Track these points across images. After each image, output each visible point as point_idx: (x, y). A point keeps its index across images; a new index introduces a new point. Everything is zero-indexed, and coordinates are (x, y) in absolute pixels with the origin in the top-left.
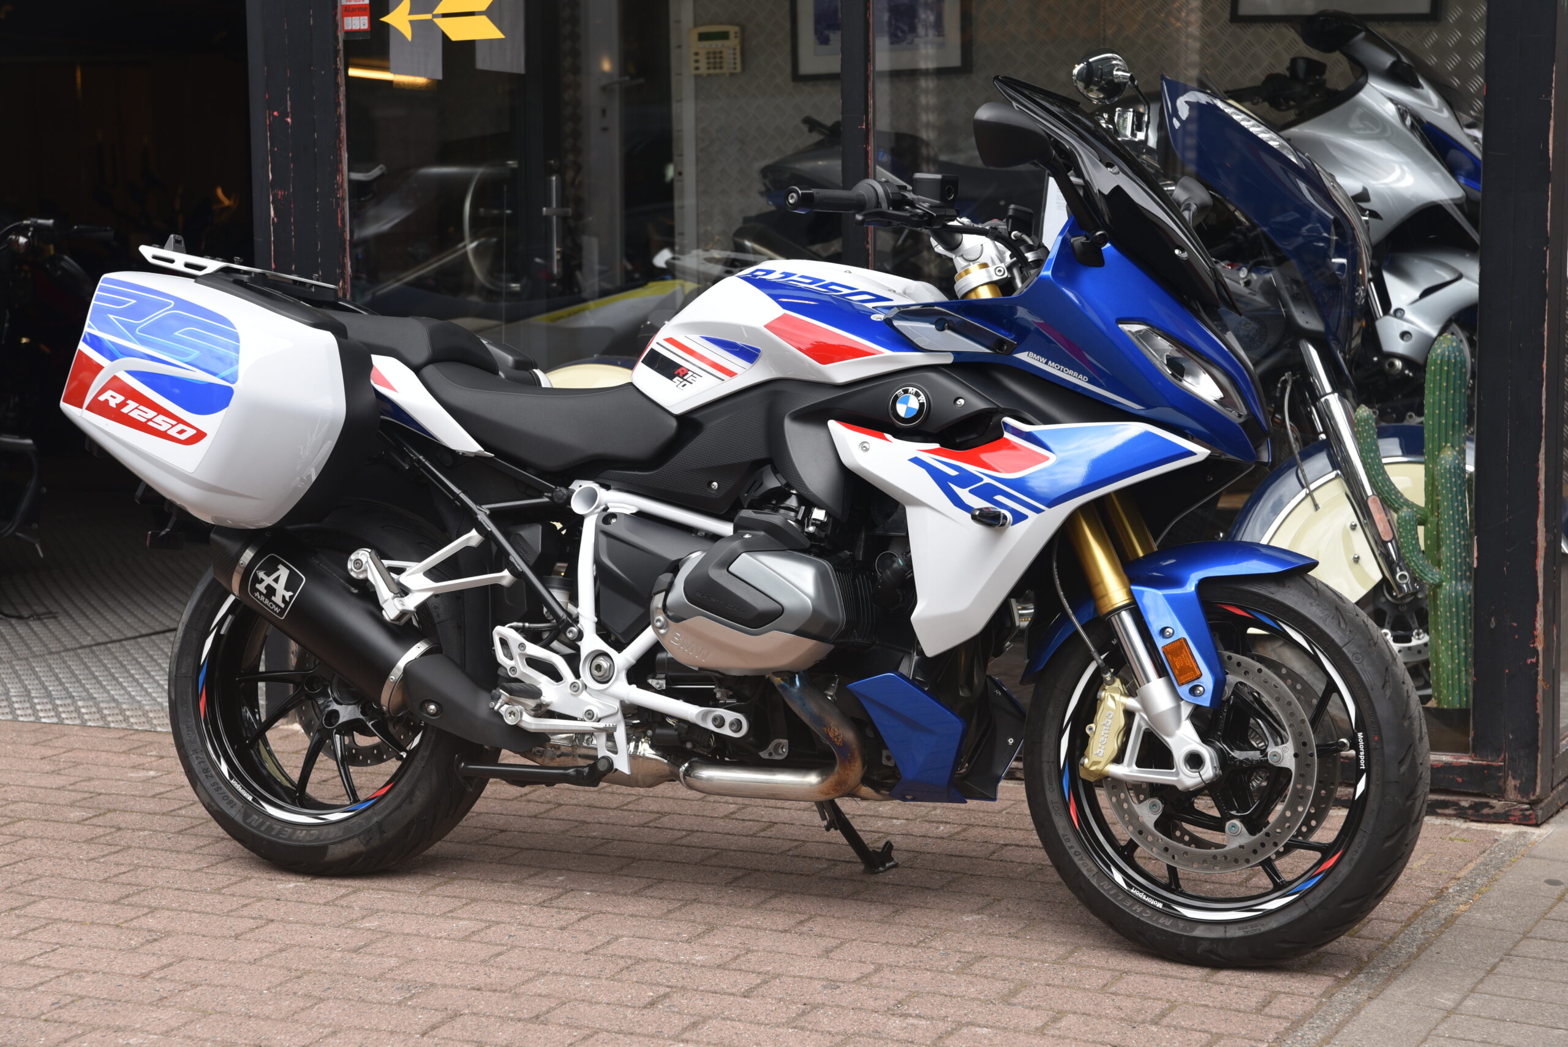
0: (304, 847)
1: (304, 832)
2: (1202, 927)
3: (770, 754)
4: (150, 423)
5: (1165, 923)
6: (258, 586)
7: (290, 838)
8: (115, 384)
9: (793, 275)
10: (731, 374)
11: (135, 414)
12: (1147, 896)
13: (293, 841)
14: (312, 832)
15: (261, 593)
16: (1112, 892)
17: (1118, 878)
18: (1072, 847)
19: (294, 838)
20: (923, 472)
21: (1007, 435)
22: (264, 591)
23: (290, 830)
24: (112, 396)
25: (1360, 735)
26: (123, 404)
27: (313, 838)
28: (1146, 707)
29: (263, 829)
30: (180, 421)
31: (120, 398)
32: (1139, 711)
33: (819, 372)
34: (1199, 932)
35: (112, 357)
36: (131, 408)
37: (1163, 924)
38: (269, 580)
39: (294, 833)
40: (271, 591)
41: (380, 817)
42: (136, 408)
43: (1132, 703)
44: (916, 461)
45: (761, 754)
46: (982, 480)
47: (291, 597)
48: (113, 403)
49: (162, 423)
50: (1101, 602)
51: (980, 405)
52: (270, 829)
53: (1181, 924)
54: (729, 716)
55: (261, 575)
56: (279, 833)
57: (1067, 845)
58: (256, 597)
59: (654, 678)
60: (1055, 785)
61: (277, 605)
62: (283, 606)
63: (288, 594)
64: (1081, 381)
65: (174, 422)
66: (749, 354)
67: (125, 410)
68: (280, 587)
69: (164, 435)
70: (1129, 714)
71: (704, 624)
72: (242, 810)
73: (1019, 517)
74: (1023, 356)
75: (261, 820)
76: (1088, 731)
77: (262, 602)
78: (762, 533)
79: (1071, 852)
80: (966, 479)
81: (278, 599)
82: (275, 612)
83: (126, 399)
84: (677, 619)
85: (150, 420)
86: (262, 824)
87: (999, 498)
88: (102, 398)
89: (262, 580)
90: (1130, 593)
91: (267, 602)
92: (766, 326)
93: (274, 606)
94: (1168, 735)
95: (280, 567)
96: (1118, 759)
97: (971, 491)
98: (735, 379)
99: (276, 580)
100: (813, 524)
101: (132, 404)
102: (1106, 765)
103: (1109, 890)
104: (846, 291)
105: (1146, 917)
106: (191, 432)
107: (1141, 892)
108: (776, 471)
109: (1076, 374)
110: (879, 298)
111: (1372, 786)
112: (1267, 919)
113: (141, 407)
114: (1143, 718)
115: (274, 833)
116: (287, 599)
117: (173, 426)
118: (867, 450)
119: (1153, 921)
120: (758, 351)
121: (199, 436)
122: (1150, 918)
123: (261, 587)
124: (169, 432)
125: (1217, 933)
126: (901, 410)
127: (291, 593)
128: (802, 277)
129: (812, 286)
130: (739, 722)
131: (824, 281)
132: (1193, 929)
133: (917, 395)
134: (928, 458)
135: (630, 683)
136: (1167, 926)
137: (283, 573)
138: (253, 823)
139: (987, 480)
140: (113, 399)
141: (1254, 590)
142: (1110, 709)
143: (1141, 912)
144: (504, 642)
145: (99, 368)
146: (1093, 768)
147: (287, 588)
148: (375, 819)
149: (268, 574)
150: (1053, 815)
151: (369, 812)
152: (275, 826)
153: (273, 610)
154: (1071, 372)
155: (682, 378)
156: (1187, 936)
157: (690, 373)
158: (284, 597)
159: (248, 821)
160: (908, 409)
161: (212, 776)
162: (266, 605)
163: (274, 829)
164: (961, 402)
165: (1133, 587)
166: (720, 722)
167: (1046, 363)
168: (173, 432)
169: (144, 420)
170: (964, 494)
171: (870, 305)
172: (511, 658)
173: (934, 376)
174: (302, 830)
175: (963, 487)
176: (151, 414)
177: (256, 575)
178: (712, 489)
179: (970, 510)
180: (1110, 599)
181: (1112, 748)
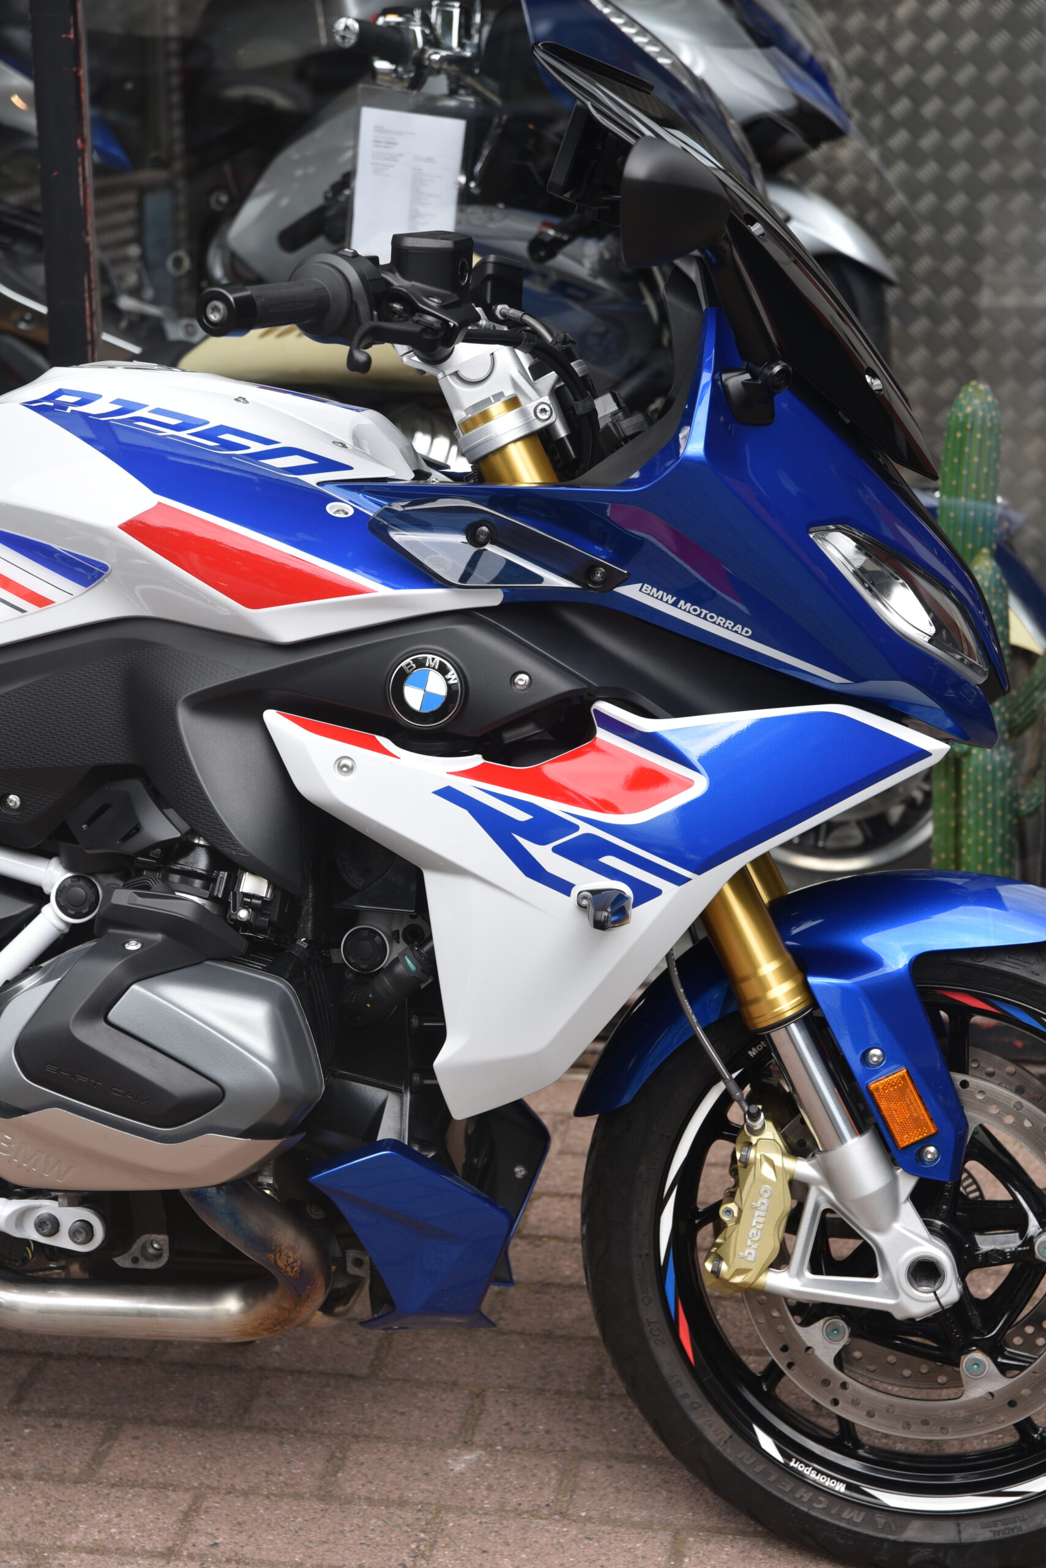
2: (916, 1524)
3: (135, 1260)
5: (853, 1519)
9: (143, 406)
10: (41, 601)
12: (818, 1472)
16: (758, 1469)
17: (767, 1443)
18: (686, 1396)
20: (464, 814)
21: (603, 735)
28: (830, 1176)
32: (817, 1183)
33: (241, 619)
34: (913, 1533)
37: (850, 1521)
43: (803, 1168)
44: (449, 794)
45: (116, 1260)
46: (576, 828)
50: (755, 1010)
51: (557, 684)
53: (881, 1520)
57: (679, 1392)
60: (653, 1293)
64: (739, 637)
66: (81, 570)
70: (798, 1188)
71: (65, 1122)
73: (644, 893)
74: (631, 591)
76: (725, 1218)
78: (158, 937)
79: (686, 1403)
80: (546, 826)
87: (609, 860)
90: (806, 989)
92: (122, 527)
94: (878, 1230)
96: (781, 1260)
97: (555, 850)
98: (48, 611)
100: (245, 906)
102: (760, 1274)
103: (753, 1465)
104: (256, 447)
105: (818, 1510)
107: (807, 1465)
108: (162, 803)
109: (730, 623)
110: (325, 464)
112: (1032, 1510)
114: (822, 1193)
118: (350, 769)
119: (832, 1516)
120: (105, 568)
122: (827, 1511)
125: (944, 1535)
126: (413, 697)
128: (157, 411)
129: (183, 434)
130: (88, 1227)
131: (207, 423)
132: (902, 1528)
133: (443, 670)
134: (469, 787)
136: (856, 1524)
139: (585, 829)
141: (1005, 969)
142: (766, 1181)
143: (810, 1501)
146: (738, 1279)
150: (652, 1342)
154: (720, 620)
156: (894, 1542)
160: (428, 696)
164: (522, 679)
165: (812, 980)
166: (51, 1225)
167: (675, 604)
170: (544, 854)
171: (312, 479)
173: (468, 631)
175: (541, 841)
178: (10, 808)
179: (564, 887)
180: (773, 1004)
181: (771, 1249)
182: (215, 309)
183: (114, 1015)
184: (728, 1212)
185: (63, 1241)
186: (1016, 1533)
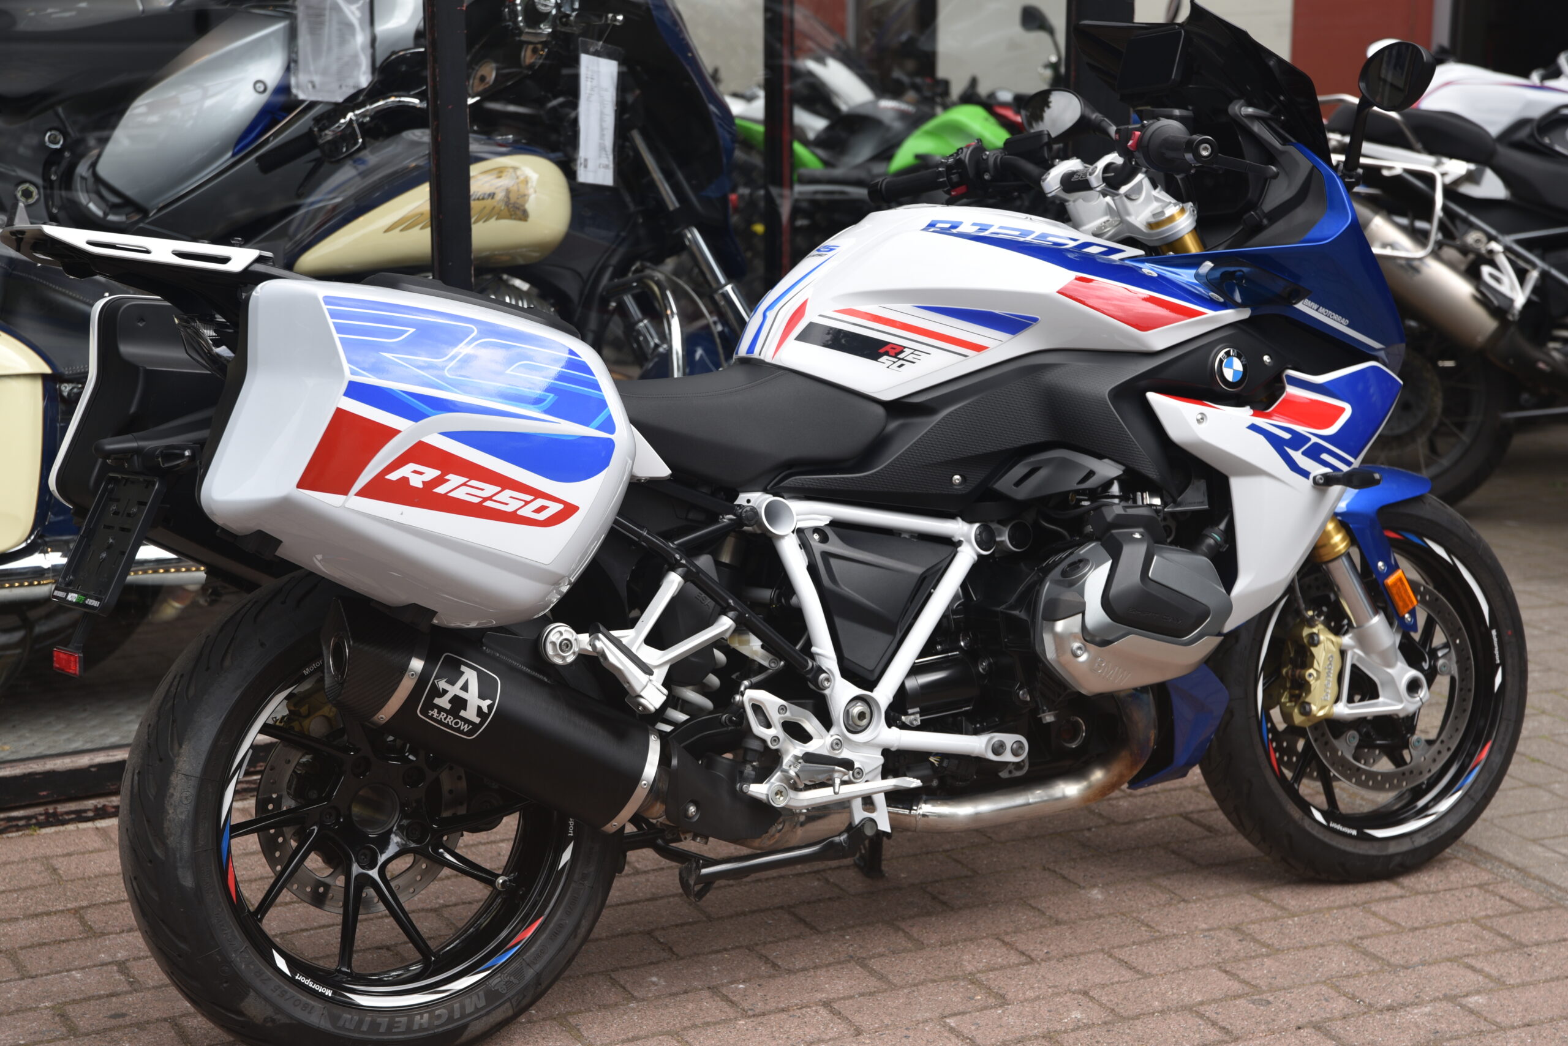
0: (435, 1036)
1: (426, 1016)
2: (1392, 844)
3: (1010, 772)
4: (488, 504)
5: (1363, 849)
6: (437, 701)
7: (409, 1029)
8: (421, 453)
10: (979, 348)
11: (461, 494)
13: (415, 1031)
14: (437, 1012)
15: (441, 709)
17: (1318, 816)
19: (416, 1027)
20: (1261, 438)
21: (1291, 390)
22: (448, 706)
23: (404, 1020)
24: (415, 472)
25: (1494, 632)
26: (440, 481)
27: (443, 1020)
28: (1360, 642)
29: (365, 1028)
30: (538, 494)
31: (431, 473)
32: (1352, 647)
33: (1137, 340)
34: (1392, 849)
35: (416, 416)
36: (454, 486)
38: (455, 690)
39: (411, 1021)
40: (459, 703)
41: (538, 967)
42: (464, 484)
43: (1344, 641)
44: (1253, 427)
46: (1310, 439)
47: (490, 707)
48: (416, 482)
49: (509, 501)
52: (375, 1026)
53: (1376, 845)
54: (1010, 739)
55: (442, 684)
56: (390, 1027)
58: (431, 718)
59: (906, 714)
60: (1258, 738)
61: (467, 721)
62: (477, 720)
63: (485, 704)
65: (529, 498)
66: (1012, 325)
67: (441, 490)
68: (472, 696)
69: (513, 518)
70: (1342, 654)
72: (326, 1013)
74: (1301, 307)
75: (356, 1018)
76: (1308, 679)
77: (440, 722)
78: (1148, 529)
80: (1298, 441)
81: (470, 714)
82: (462, 732)
83: (444, 473)
84: (1105, 643)
85: (490, 498)
86: (361, 1022)
87: (1325, 456)
88: (394, 476)
89: (445, 692)
91: (450, 720)
92: (1059, 292)
93: (461, 723)
94: (1390, 667)
95: (463, 668)
96: (1337, 699)
97: (1302, 454)
98: (983, 353)
99: (465, 688)
101: (454, 480)
102: (1331, 707)
105: (1347, 846)
106: (554, 508)
109: (1339, 318)
111: (1509, 678)
113: (473, 483)
114: (1355, 653)
115: (382, 1029)
116: (485, 710)
117: (527, 503)
118: (1203, 420)
119: (1353, 849)
120: (1035, 320)
121: (569, 510)
122: (1352, 847)
123: (444, 702)
124: (519, 513)
125: (1406, 846)
126: (1229, 374)
127: (489, 702)
128: (1001, 227)
130: (1021, 744)
134: (1258, 422)
137: (470, 676)
138: (347, 1025)
139: (1314, 439)
140: (417, 475)
142: (1330, 651)
145: (390, 433)
146: (1318, 715)
147: (482, 696)
148: (530, 973)
149: (452, 683)
151: (514, 965)
152: (379, 1020)
153: (458, 730)
154: (1336, 316)
155: (895, 357)
157: (907, 351)
158: (479, 708)
159: (341, 1023)
160: (1235, 372)
161: (269, 979)
162: (447, 725)
163: (380, 1024)
164: (1266, 359)
166: (998, 749)
167: (1317, 309)
168: (527, 512)
169: (476, 500)
170: (1297, 456)
173: (1242, 333)
174: (421, 1015)
175: (1296, 449)
176: (490, 489)
177: (434, 685)
178: (952, 485)
179: (1305, 474)
182: (1206, 149)
183: (1152, 575)
184: (1310, 675)
185: (1008, 757)
186: (1438, 835)
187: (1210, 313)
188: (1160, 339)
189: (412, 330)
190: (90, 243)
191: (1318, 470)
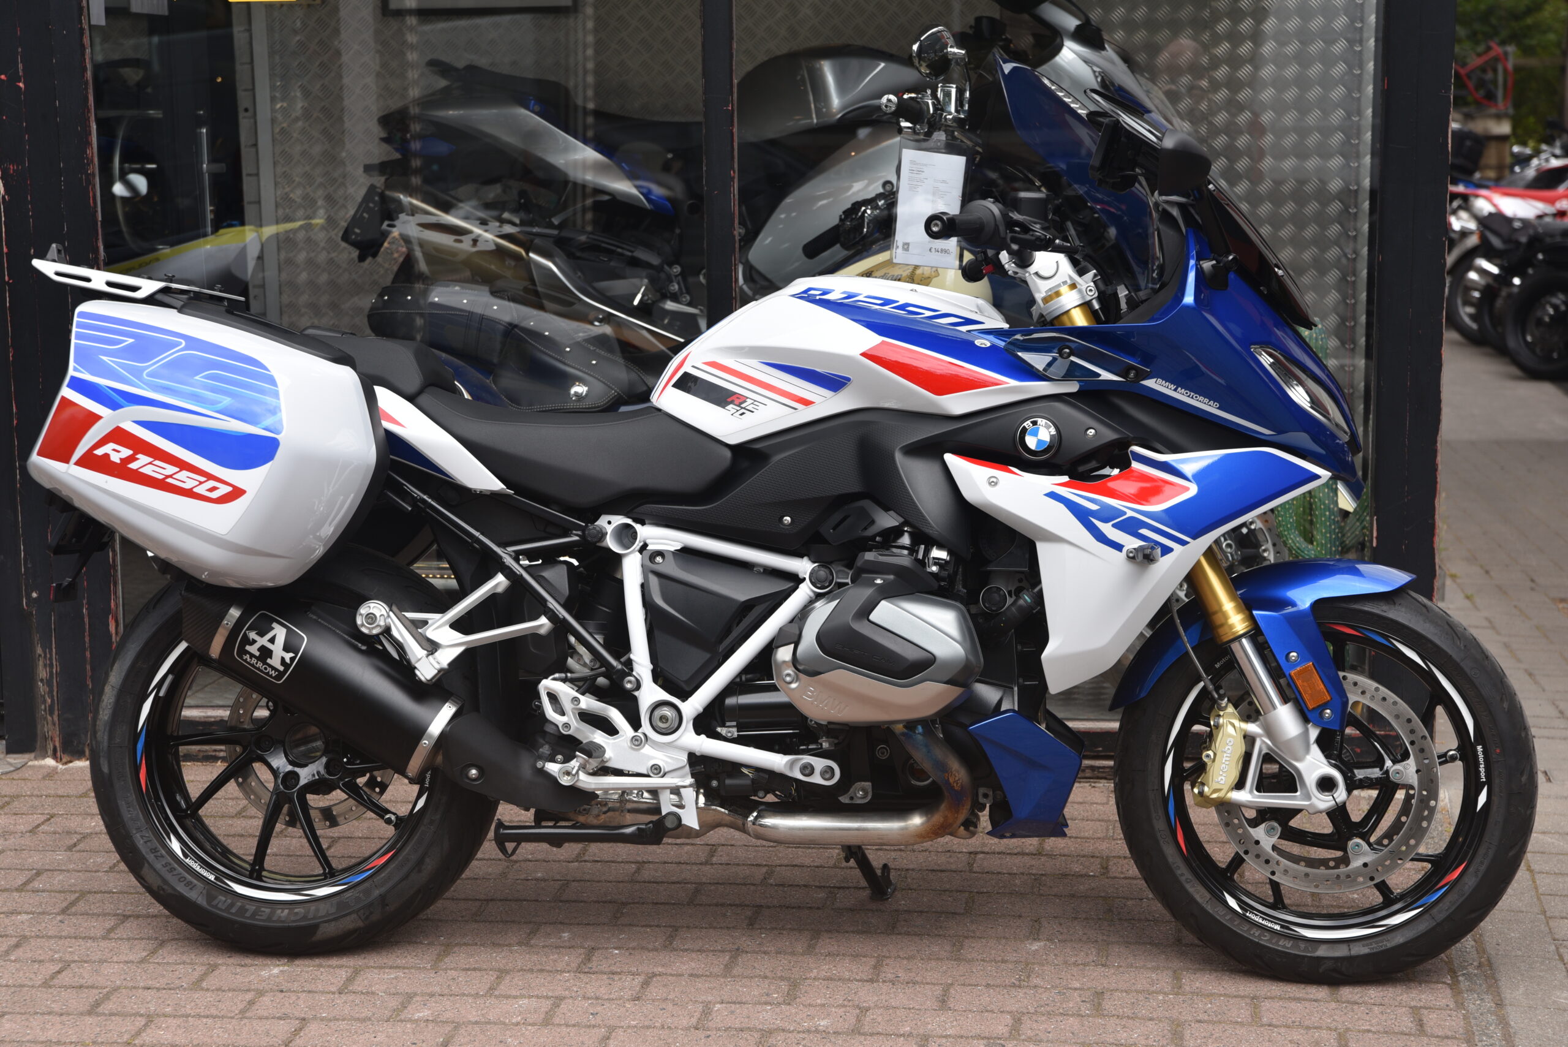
0: (289, 929)
1: (286, 911)
2: (1324, 947)
3: (852, 798)
4: (169, 480)
5: (1285, 945)
6: (248, 648)
7: (269, 919)
8: (118, 436)
9: (860, 294)
10: (807, 403)
11: (148, 470)
12: (1263, 919)
13: (274, 922)
14: (296, 910)
15: (252, 656)
16: (1228, 917)
17: (1232, 902)
18: (1182, 875)
19: (275, 918)
20: (1061, 507)
21: (1135, 464)
22: (257, 654)
23: (268, 910)
24: (114, 450)
25: (1479, 748)
26: (132, 459)
27: (298, 917)
28: (1269, 731)
29: (233, 910)
30: (210, 477)
31: (126, 452)
32: (1260, 736)
33: (933, 403)
34: (1322, 952)
35: (114, 406)
36: (142, 463)
37: (1284, 946)
38: (263, 641)
39: (273, 912)
40: (266, 653)
41: (383, 890)
42: (150, 463)
43: (1253, 728)
44: (1052, 495)
45: (840, 798)
46: (1125, 513)
47: (292, 659)
48: (115, 458)
49: (185, 479)
50: (1221, 631)
51: (1110, 435)
52: (242, 910)
53: (1302, 945)
54: (819, 763)
55: (252, 635)
56: (254, 914)
57: (1179, 872)
58: (246, 661)
60: (1161, 812)
61: (273, 668)
62: (282, 668)
63: (288, 656)
64: (1210, 407)
65: (203, 479)
66: (834, 383)
67: (133, 466)
68: (278, 649)
69: (189, 493)
70: (1249, 739)
71: (845, 677)
72: (205, 892)
73: (1166, 550)
74: (1150, 383)
75: (229, 901)
76: (1205, 759)
77: (252, 665)
78: (892, 577)
79: (1183, 879)
80: (1108, 515)
81: (275, 662)
82: (271, 676)
83: (136, 453)
84: (813, 673)
85: (171, 476)
86: (232, 905)
87: (1144, 531)
88: (99, 452)
89: (254, 642)
90: (1252, 618)
91: (260, 664)
92: (864, 354)
93: (269, 669)
94: (1297, 760)
95: (275, 625)
96: (1240, 785)
97: (1114, 526)
98: (811, 408)
99: (272, 640)
100: (935, 564)
101: (143, 459)
102: (1228, 792)
103: (1225, 915)
104: (928, 314)
105: (1265, 940)
106: (224, 490)
107: (1256, 915)
108: (887, 509)
109: (1206, 400)
110: (968, 322)
111: (1495, 799)
112: (1392, 934)
113: (157, 462)
114: (1264, 742)
115: (248, 914)
116: (288, 661)
117: (201, 483)
118: (996, 484)
119: (1273, 944)
120: (849, 379)
121: (237, 493)
122: (1269, 941)
123: (253, 649)
124: (195, 490)
125: (1341, 952)
126: (1031, 442)
127: (291, 655)
129: (886, 308)
130: (832, 769)
131: (897, 302)
132: (1316, 950)
133: (1048, 427)
134: (1065, 492)
135: (698, 733)
136: (1288, 948)
137: (280, 633)
138: (220, 905)
139: (1130, 514)
140: (117, 453)
141: (1366, 609)
142: (1230, 736)
143: (1260, 935)
144: (553, 697)
145: (95, 418)
146: (1214, 796)
147: (286, 649)
148: (377, 893)
149: (262, 634)
150: (1161, 842)
151: (366, 885)
152: (248, 907)
153: (267, 674)
154: (1201, 398)
155: (739, 406)
156: (1311, 957)
157: (749, 401)
158: (283, 659)
159: (215, 903)
160: (1040, 442)
161: (162, 856)
162: (258, 669)
163: (247, 910)
164: (1091, 432)
165: (1255, 612)
166: (808, 770)
167: (1175, 390)
168: (201, 490)
169: (160, 477)
170: (1107, 529)
172: (563, 714)
173: (1059, 406)
174: (283, 910)
175: (1105, 521)
176: (170, 469)
177: (245, 636)
178: (785, 525)
179: (1118, 547)
180: (1231, 627)
181: (1234, 775)
182: (936, 225)
183: (872, 617)
184: (1208, 756)
185: (817, 779)
186: (1384, 948)
187: (1013, 383)
188: (958, 404)
189: (131, 340)
190: (58, 274)
191: (1131, 543)
